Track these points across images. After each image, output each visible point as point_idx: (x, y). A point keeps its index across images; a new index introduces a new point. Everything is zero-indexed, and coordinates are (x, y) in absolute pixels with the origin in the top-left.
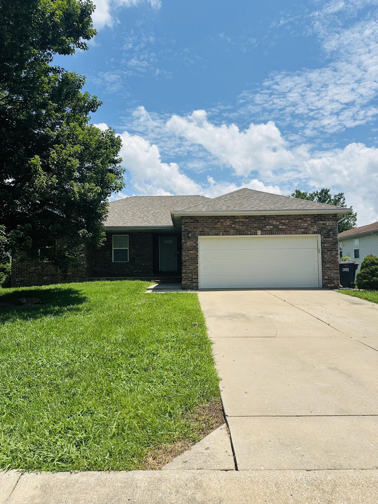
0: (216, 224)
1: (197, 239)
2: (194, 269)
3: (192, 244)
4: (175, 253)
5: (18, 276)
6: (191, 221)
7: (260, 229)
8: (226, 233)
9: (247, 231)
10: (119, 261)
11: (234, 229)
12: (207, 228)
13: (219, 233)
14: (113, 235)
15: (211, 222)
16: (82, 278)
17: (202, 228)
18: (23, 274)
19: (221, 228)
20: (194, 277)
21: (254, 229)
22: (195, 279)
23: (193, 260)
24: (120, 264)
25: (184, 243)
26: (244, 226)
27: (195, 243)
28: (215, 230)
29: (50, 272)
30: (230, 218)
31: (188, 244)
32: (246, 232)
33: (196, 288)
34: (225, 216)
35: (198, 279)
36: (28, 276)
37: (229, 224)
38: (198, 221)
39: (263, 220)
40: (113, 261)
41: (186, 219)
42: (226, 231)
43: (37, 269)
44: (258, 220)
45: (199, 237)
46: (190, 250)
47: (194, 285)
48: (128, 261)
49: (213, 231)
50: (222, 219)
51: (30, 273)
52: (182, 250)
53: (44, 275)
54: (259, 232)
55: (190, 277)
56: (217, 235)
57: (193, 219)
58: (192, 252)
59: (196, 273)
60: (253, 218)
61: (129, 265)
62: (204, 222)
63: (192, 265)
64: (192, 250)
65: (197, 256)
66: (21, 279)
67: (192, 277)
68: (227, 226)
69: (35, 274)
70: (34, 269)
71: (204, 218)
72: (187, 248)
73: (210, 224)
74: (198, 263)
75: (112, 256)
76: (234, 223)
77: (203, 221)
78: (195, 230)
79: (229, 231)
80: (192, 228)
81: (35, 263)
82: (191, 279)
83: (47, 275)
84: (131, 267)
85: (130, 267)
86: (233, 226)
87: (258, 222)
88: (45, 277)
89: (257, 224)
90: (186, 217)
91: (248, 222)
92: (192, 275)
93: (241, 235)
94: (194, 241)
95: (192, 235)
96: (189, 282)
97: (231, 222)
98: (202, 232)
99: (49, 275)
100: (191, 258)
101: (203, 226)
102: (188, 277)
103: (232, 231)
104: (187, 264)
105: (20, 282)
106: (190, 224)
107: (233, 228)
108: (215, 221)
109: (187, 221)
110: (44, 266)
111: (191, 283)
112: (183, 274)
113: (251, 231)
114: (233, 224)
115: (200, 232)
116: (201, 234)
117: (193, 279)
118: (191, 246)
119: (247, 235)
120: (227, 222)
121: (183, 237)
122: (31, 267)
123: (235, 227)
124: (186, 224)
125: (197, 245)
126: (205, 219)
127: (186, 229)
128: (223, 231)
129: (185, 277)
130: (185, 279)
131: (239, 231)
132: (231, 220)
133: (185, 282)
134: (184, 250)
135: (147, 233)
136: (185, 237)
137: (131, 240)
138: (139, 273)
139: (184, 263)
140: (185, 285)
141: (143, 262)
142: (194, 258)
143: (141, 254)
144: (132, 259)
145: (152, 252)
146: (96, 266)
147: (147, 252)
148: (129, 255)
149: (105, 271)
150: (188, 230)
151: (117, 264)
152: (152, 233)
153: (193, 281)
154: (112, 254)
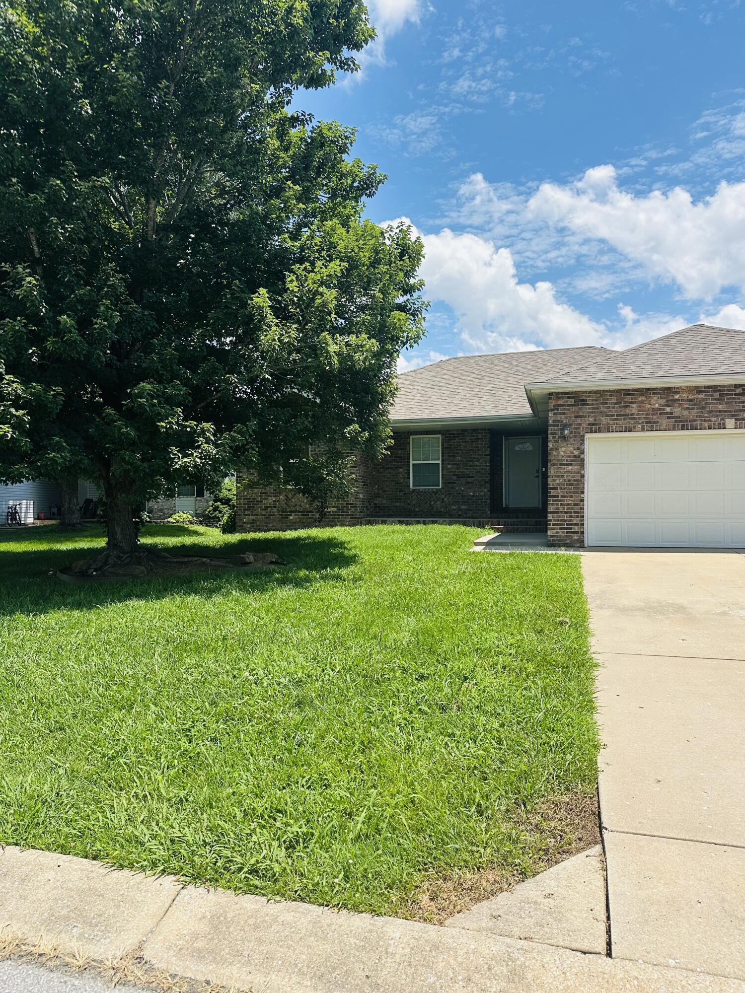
0: (626, 407)
1: (583, 440)
2: (576, 505)
3: (571, 452)
4: (538, 472)
5: (247, 512)
6: (569, 403)
7: (733, 416)
8: (651, 425)
9: (702, 421)
10: (423, 486)
11: (668, 418)
12: (607, 416)
13: (634, 427)
14: (412, 437)
15: (616, 403)
16: (355, 518)
17: (595, 416)
18: (255, 510)
19: (638, 414)
20: (575, 522)
21: (717, 416)
22: (576, 525)
23: (572, 484)
24: (425, 492)
25: (552, 449)
26: (693, 409)
27: (578, 448)
28: (625, 419)
29: (300, 506)
30: (659, 393)
31: (563, 451)
32: (699, 422)
33: (578, 545)
34: (648, 389)
35: (583, 525)
36: (264, 512)
37: (657, 405)
38: (586, 401)
39: (740, 394)
40: (411, 487)
41: (559, 398)
42: (650, 422)
43: (278, 501)
44: (727, 395)
45: (587, 436)
46: (567, 465)
47: (575, 537)
48: (440, 487)
49: (620, 422)
50: (643, 394)
51: (267, 507)
52: (549, 464)
53: (290, 512)
54: (730, 422)
55: (565, 521)
56: (629, 431)
57: (573, 397)
58: (570, 468)
59: (578, 513)
60: (716, 391)
61: (443, 494)
62: (598, 404)
63: (571, 497)
64: (571, 465)
65: (583, 476)
66: (252, 517)
67: (571, 521)
68: (653, 410)
69: (275, 510)
70: (274, 501)
71: (598, 395)
72: (558, 461)
73: (614, 407)
74: (583, 492)
75: (409, 478)
76: (670, 403)
77: (596, 400)
78: (579, 420)
79: (657, 422)
80: (571, 417)
81: (275, 490)
82: (567, 525)
83: (295, 511)
84: (446, 499)
85: (443, 499)
86: (668, 409)
87: (728, 399)
88: (291, 515)
89: (726, 403)
90: (557, 394)
91: (703, 400)
92: (571, 517)
93: (687, 429)
94: (577, 445)
95: (571, 433)
96: (563, 533)
97: (663, 402)
98: (593, 424)
99: (299, 512)
100: (569, 480)
101: (597, 412)
102: (561, 520)
103: (664, 422)
104: (560, 493)
105: (251, 523)
106: (566, 409)
107: (667, 413)
108: (626, 400)
109: (561, 402)
110: (290, 496)
111: (567, 533)
112: (549, 515)
113: (710, 421)
114: (668, 405)
115: (589, 424)
116: (591, 428)
117: (572, 525)
118: (570, 456)
119: (701, 429)
120: (653, 402)
121: (550, 437)
122: (269, 496)
123: (671, 413)
124: (558, 410)
125: (583, 452)
126: (601, 396)
127: (559, 419)
128: (643, 423)
129: (555, 520)
130: (554, 525)
131: (681, 421)
132: (661, 398)
133: (554, 531)
134: (554, 465)
135: (477, 430)
136: (554, 437)
137: (446, 445)
138: (461, 510)
139: (553, 492)
140: (555, 538)
141: (469, 488)
142: (574, 480)
143: (466, 472)
144: (449, 483)
145: (488, 469)
146: (380, 497)
147: (478, 468)
148: (442, 475)
149: (397, 506)
150: (562, 421)
151: (419, 492)
152: (489, 429)
153: (571, 529)
154: (409, 473)
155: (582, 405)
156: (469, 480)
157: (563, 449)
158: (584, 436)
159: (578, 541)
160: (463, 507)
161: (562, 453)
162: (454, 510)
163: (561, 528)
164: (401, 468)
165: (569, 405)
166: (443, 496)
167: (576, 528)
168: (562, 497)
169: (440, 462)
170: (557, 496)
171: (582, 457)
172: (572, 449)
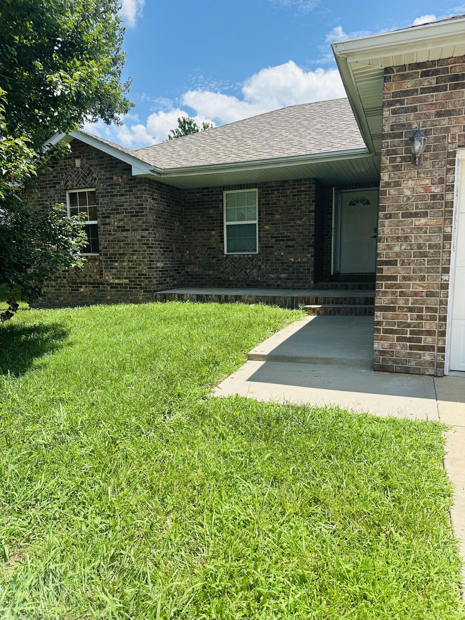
1: (453, 163)
2: (431, 294)
3: (426, 188)
6: (426, 85)
10: (239, 251)
14: (225, 192)
20: (428, 328)
22: (430, 333)
23: (424, 255)
24: (240, 258)
25: (388, 184)
27: (441, 181)
29: (90, 276)
31: (409, 187)
33: (431, 372)
38: (461, 77)
40: (226, 253)
41: (404, 77)
45: (461, 154)
46: (416, 215)
48: (257, 253)
51: (57, 278)
52: (381, 214)
53: (80, 283)
55: (409, 325)
57: (436, 72)
58: (423, 221)
59: (435, 310)
63: (423, 279)
64: (425, 215)
65: (448, 238)
67: (419, 325)
69: (65, 281)
70: (64, 271)
72: (400, 208)
74: (446, 271)
75: (223, 242)
78: (445, 122)
80: (427, 116)
83: (85, 283)
90: (403, 68)
92: (420, 318)
94: (437, 175)
95: (428, 149)
99: (90, 283)
100: (420, 247)
102: (400, 324)
104: (400, 271)
109: (408, 85)
112: (378, 313)
117: (420, 332)
118: (422, 198)
121: (386, 160)
124: (402, 102)
125: (451, 188)
127: (403, 121)
133: (386, 343)
134: (390, 216)
135: (300, 180)
136: (393, 160)
137: (263, 201)
138: (280, 279)
139: (387, 270)
140: (387, 357)
141: (290, 253)
142: (430, 247)
143: (286, 233)
144: (266, 247)
145: (312, 229)
146: (191, 264)
147: (301, 229)
148: (259, 237)
149: (209, 275)
150: (410, 125)
151: (233, 258)
152: (314, 179)
153: (420, 341)
154: (223, 236)
155: (455, 87)
156: (290, 243)
157: (411, 183)
158: (454, 154)
159: (432, 363)
160: (283, 276)
161: (408, 193)
162: (272, 279)
163: (399, 339)
164: (213, 230)
165: (424, 90)
166: (260, 263)
167: (429, 339)
168: (404, 278)
169: (256, 222)
170: (395, 278)
171: (448, 197)
172: (427, 182)
